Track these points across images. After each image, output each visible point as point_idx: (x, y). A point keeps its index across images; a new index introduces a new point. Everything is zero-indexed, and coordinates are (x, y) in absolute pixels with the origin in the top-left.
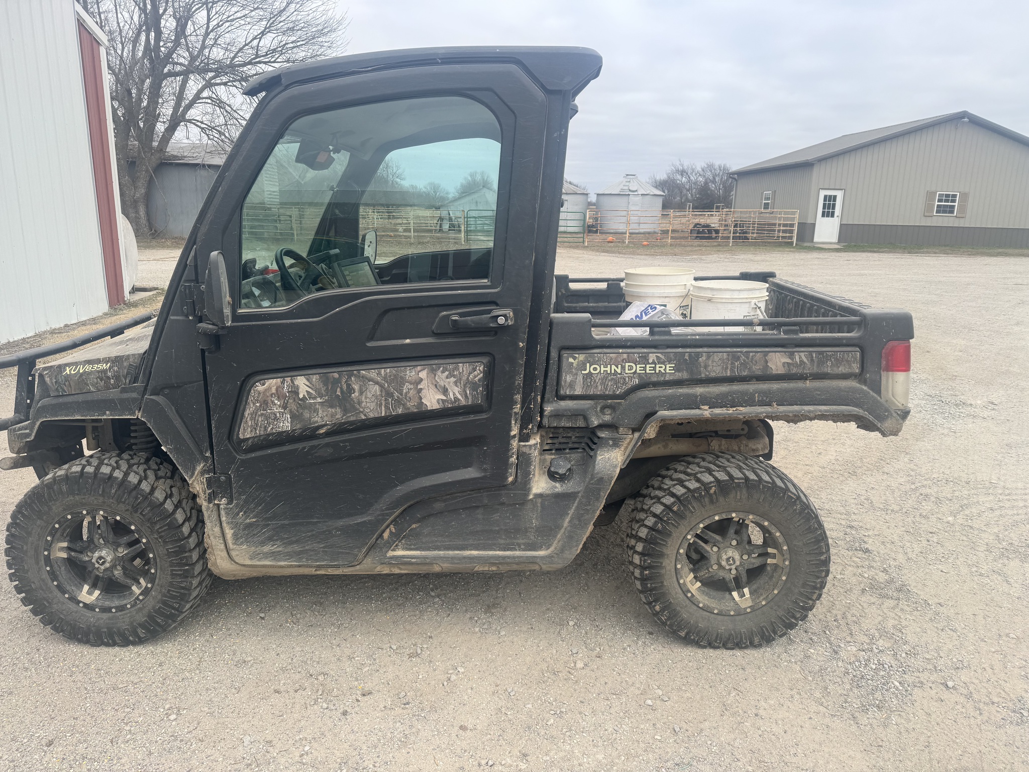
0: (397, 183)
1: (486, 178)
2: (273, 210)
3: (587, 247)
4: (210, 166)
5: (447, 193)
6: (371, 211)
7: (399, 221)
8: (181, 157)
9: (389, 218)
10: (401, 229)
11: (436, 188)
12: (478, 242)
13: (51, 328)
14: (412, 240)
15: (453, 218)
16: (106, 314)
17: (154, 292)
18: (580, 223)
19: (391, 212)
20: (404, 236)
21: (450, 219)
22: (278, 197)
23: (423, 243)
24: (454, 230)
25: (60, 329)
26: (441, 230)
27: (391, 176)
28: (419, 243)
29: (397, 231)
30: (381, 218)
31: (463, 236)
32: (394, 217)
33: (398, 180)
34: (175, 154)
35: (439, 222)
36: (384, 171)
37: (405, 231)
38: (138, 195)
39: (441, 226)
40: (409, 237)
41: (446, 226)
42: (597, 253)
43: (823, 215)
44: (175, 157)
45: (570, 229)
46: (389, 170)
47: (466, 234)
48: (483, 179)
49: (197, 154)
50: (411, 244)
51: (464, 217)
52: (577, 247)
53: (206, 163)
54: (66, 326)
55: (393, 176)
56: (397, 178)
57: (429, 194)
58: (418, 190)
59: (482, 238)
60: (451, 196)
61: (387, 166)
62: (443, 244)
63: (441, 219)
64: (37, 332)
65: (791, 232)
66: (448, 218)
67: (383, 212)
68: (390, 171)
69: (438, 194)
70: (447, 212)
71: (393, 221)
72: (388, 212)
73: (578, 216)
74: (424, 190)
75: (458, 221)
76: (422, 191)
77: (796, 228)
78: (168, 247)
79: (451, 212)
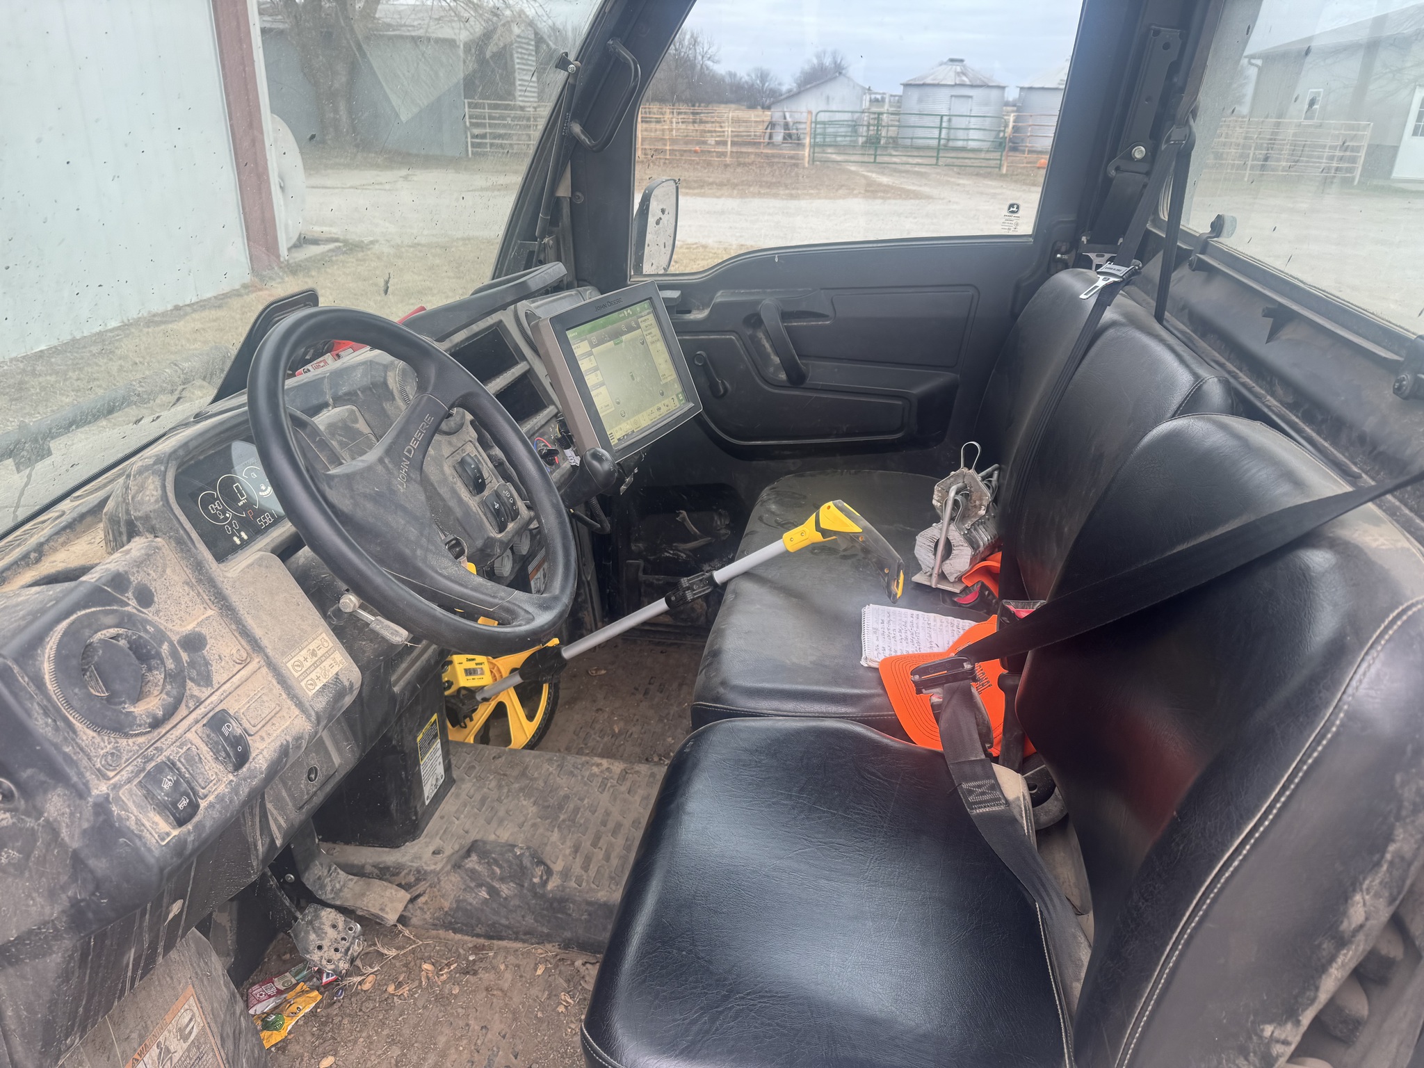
0: (708, 68)
1: (839, 62)
2: (528, 109)
3: (1006, 175)
4: (438, 41)
5: (780, 84)
6: (668, 111)
7: (709, 127)
8: (397, 26)
9: (694, 122)
10: (712, 141)
11: (763, 76)
12: (830, 164)
13: (149, 312)
14: (728, 160)
15: (791, 124)
16: (245, 286)
17: (332, 246)
18: (990, 136)
19: (697, 113)
20: (717, 152)
21: (786, 126)
22: (536, 90)
23: (745, 164)
24: (791, 143)
25: (164, 314)
26: (770, 144)
27: (700, 58)
28: (739, 164)
29: (705, 143)
30: (682, 122)
31: (807, 154)
32: (701, 122)
33: (709, 63)
34: (388, 20)
35: (769, 131)
36: (690, 49)
37: (718, 143)
38: (337, 85)
39: (771, 137)
40: (723, 154)
41: (779, 137)
42: (1024, 187)
43: (1415, 133)
44: (389, 26)
45: (972, 144)
46: (697, 48)
47: (812, 150)
48: (835, 63)
49: (420, 22)
50: (726, 166)
51: (811, 123)
52: (988, 176)
53: (434, 36)
54: (177, 308)
55: (703, 57)
56: (709, 59)
57: (753, 85)
58: (738, 78)
59: (834, 157)
60: (784, 88)
61: (695, 41)
62: (775, 167)
63: (772, 125)
64: (126, 321)
65: (1353, 160)
66: (782, 124)
67: (685, 113)
68: (699, 49)
69: (767, 84)
70: (781, 114)
71: (702, 127)
72: (693, 114)
73: (987, 123)
74: (746, 78)
75: (797, 129)
76: (743, 80)
77: (1362, 154)
78: (376, 166)
79: (788, 115)
